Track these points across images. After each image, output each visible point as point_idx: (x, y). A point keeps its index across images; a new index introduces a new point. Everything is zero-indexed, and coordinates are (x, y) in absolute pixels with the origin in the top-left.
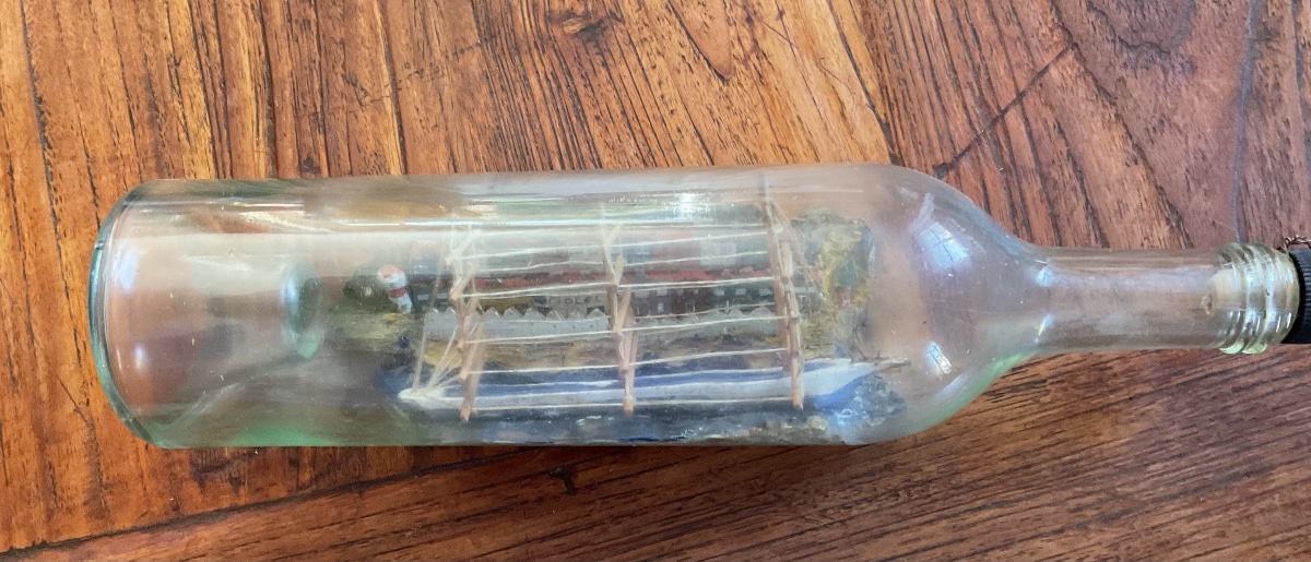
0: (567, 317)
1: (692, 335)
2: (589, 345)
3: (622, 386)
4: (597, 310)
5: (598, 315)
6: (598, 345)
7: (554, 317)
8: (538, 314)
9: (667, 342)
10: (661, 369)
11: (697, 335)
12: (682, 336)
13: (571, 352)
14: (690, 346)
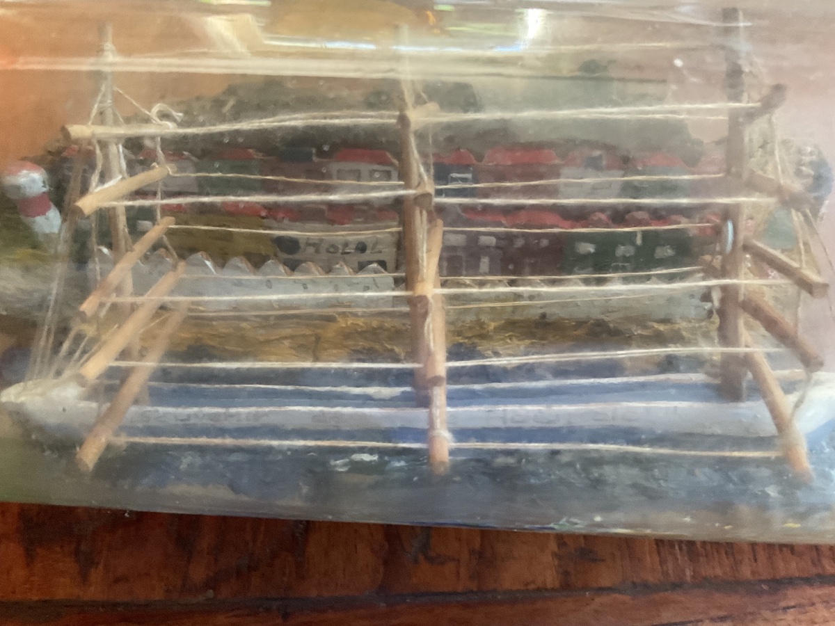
0: (329, 270)
1: (534, 314)
2: (360, 322)
3: (424, 401)
4: (375, 265)
5: (375, 272)
6: (375, 324)
7: (307, 272)
8: (281, 268)
9: (492, 325)
10: (485, 374)
11: (544, 316)
12: (517, 317)
13: (330, 332)
14: (531, 335)
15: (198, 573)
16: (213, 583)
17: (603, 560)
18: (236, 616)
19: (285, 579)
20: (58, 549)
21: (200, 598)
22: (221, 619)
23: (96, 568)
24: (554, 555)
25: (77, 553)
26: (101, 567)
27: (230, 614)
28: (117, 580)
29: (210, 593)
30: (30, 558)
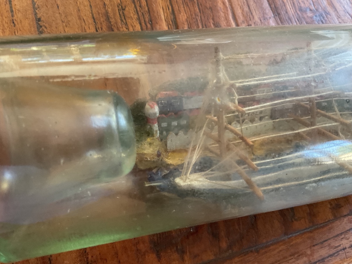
15: (224, 245)
16: (230, 247)
17: (343, 207)
18: (241, 257)
19: (254, 239)
20: (170, 251)
21: (228, 254)
22: (237, 259)
23: (186, 254)
24: (330, 208)
25: (177, 250)
26: (188, 253)
27: (239, 257)
28: (195, 257)
29: (230, 251)
30: (159, 258)
